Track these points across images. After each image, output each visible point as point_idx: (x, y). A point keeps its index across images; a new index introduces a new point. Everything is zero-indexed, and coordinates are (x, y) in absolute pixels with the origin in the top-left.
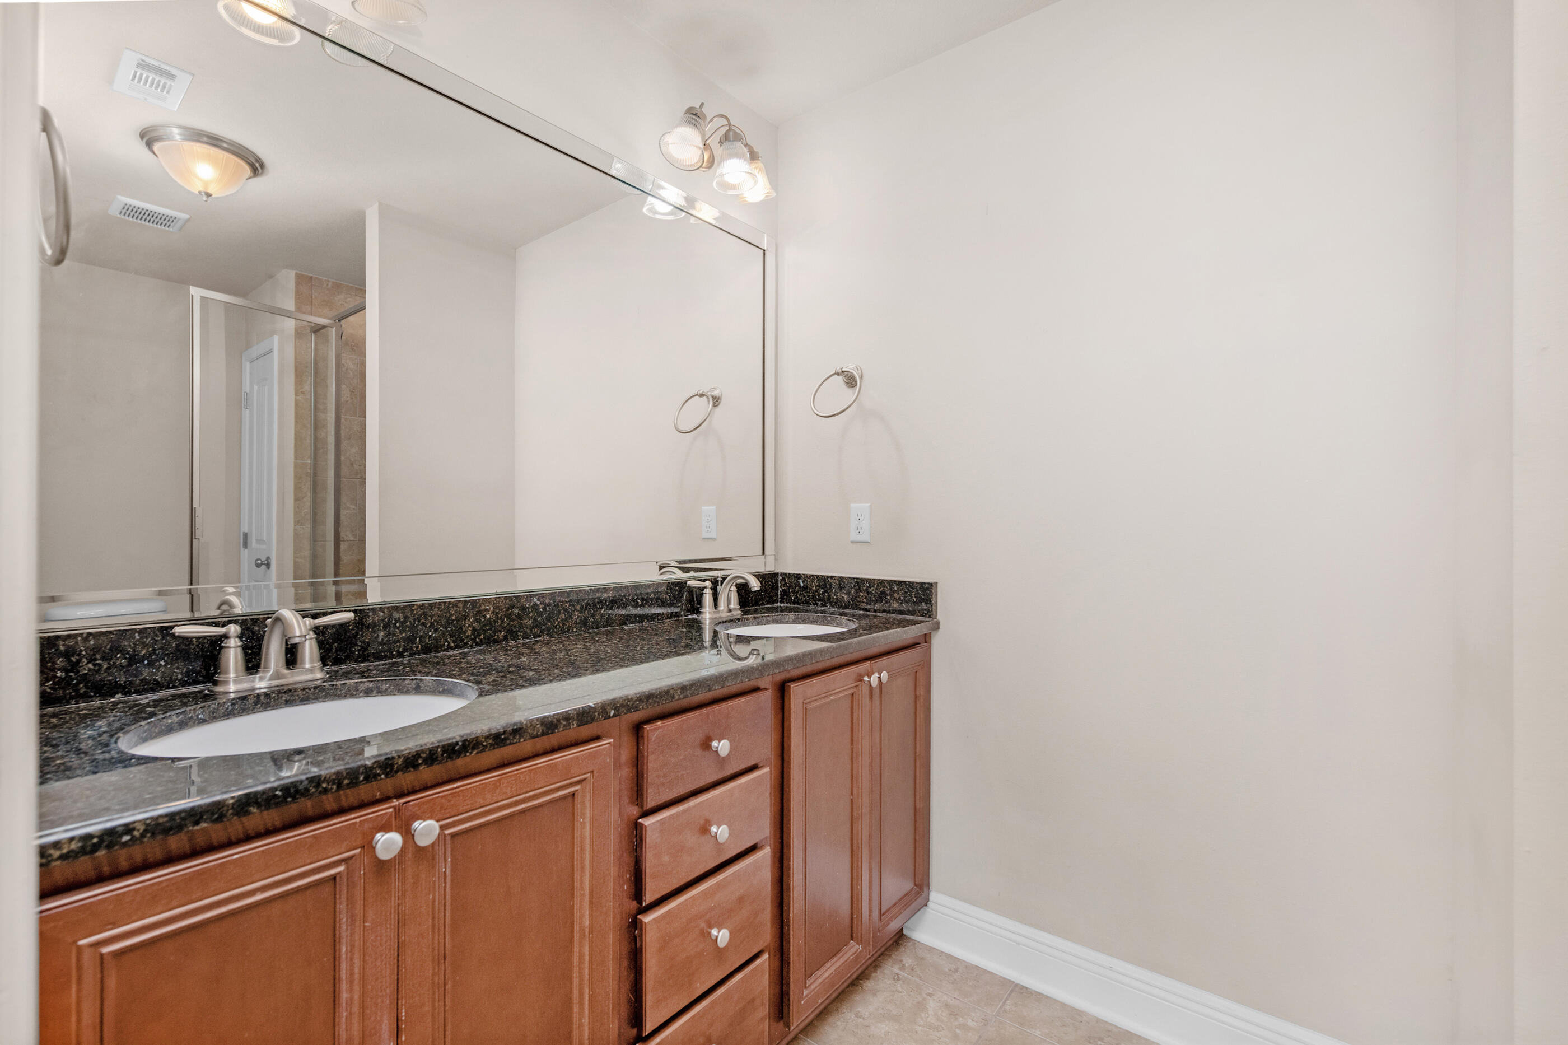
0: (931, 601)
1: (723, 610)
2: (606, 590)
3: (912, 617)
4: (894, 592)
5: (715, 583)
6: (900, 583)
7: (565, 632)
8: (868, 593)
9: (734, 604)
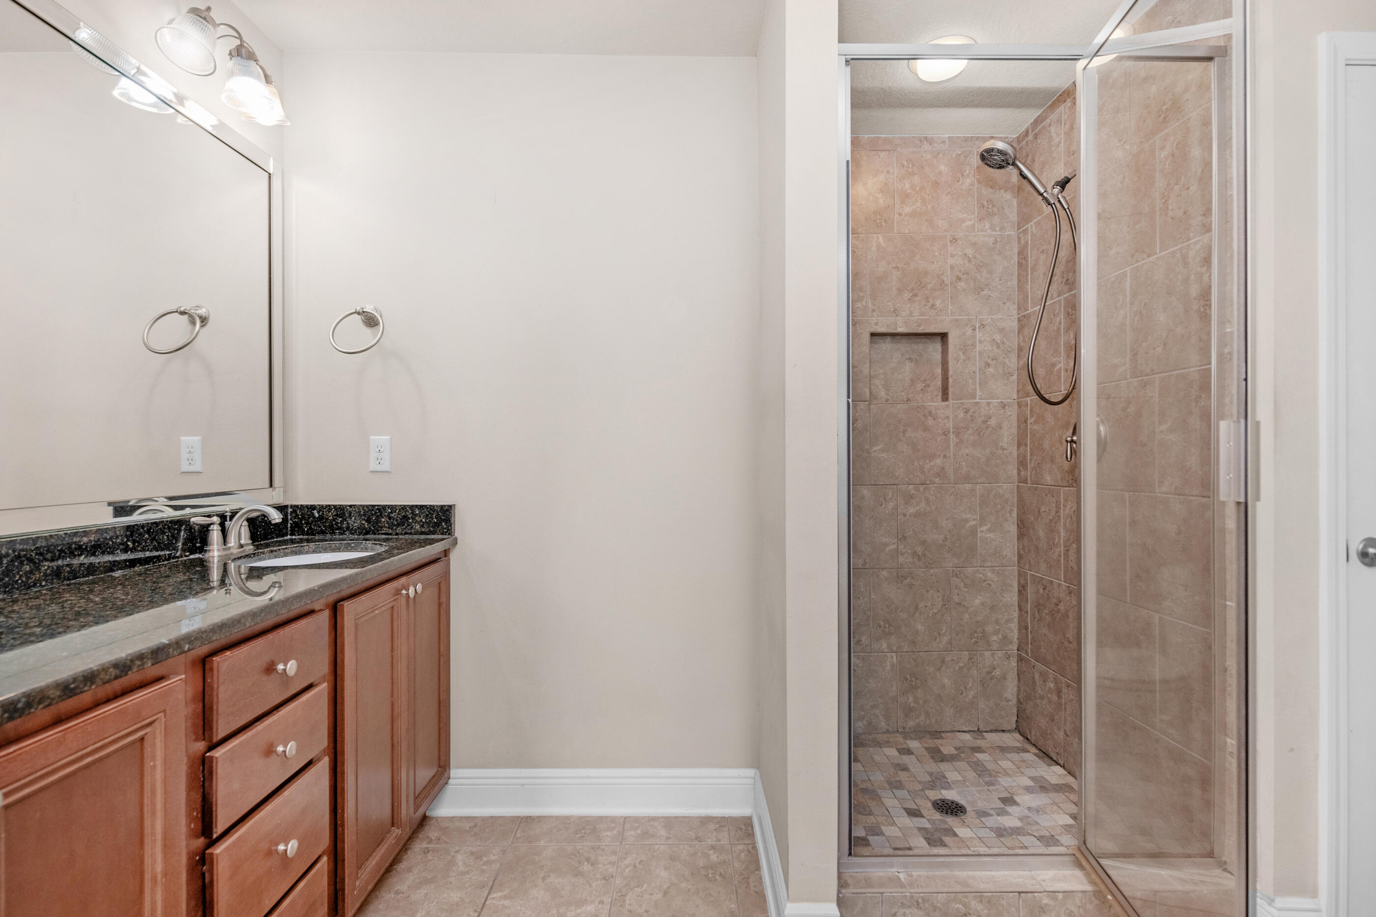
0: (450, 521)
1: (233, 547)
2: (86, 533)
3: (433, 537)
4: (416, 515)
5: (223, 517)
6: (421, 507)
7: (29, 587)
8: (390, 518)
9: (245, 539)
